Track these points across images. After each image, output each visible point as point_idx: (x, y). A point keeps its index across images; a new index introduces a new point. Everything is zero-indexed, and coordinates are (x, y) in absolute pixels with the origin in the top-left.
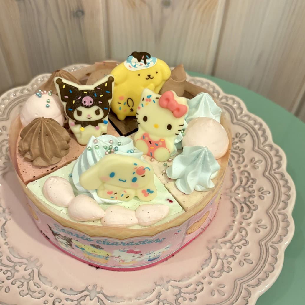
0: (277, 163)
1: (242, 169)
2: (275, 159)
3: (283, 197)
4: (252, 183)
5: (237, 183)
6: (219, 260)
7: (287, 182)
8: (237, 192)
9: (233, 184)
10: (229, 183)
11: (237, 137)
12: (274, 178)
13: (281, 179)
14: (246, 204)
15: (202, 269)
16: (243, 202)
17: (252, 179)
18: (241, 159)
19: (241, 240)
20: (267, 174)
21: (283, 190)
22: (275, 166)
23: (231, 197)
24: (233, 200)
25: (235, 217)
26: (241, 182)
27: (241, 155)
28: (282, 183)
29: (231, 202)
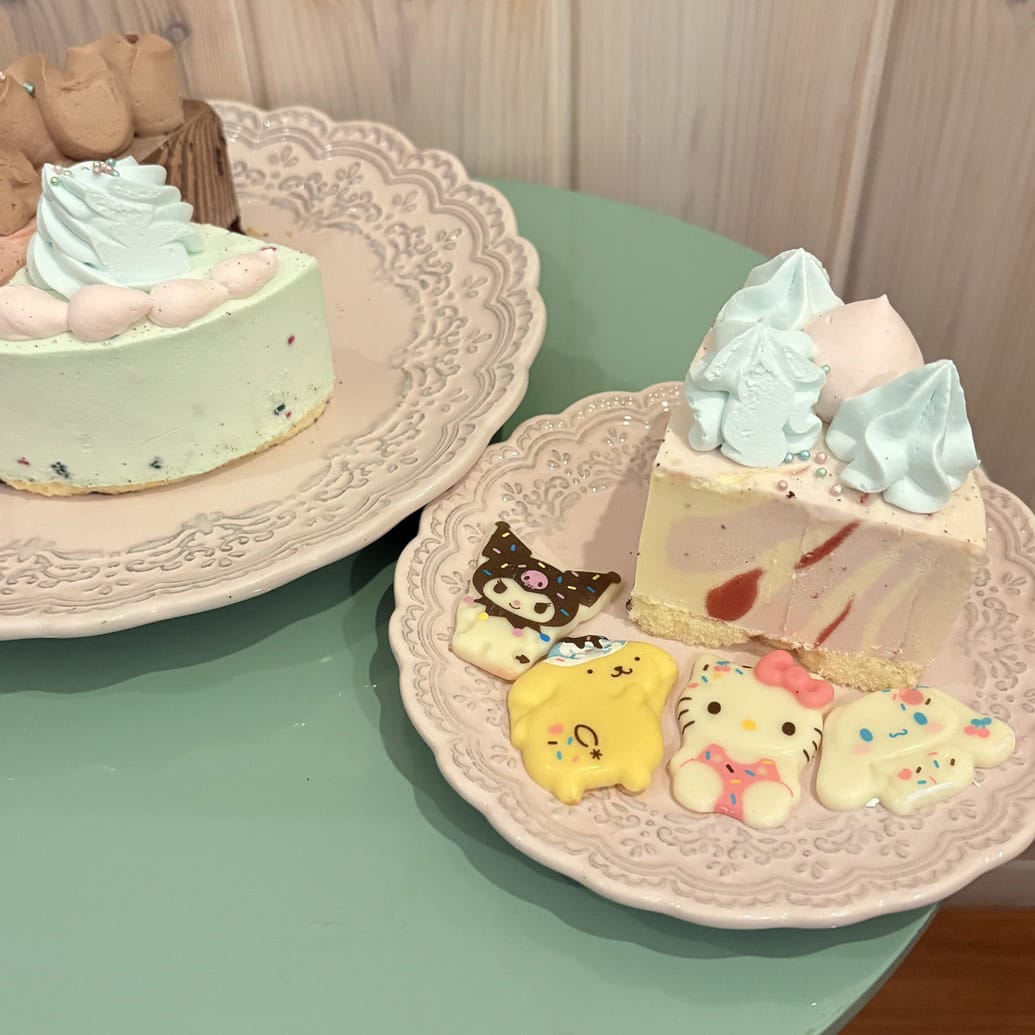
0: (446, 176)
1: (385, 226)
2: (439, 173)
3: (489, 220)
4: (418, 236)
5: (390, 252)
6: (428, 370)
7: (481, 194)
8: (397, 264)
9: (382, 257)
10: (374, 260)
11: (340, 179)
12: (455, 203)
13: (469, 196)
14: (426, 273)
15: (404, 397)
16: (419, 274)
17: (414, 231)
18: (373, 211)
19: (450, 324)
20: (437, 205)
21: (482, 209)
22: (444, 183)
23: (391, 279)
24: (397, 280)
25: (418, 302)
26: (396, 246)
27: (368, 205)
28: (472, 201)
29: (398, 285)
